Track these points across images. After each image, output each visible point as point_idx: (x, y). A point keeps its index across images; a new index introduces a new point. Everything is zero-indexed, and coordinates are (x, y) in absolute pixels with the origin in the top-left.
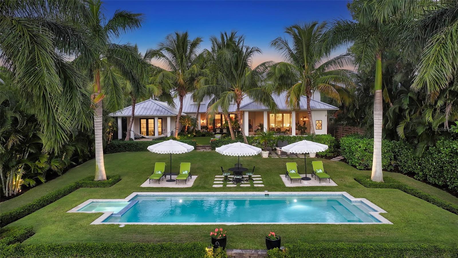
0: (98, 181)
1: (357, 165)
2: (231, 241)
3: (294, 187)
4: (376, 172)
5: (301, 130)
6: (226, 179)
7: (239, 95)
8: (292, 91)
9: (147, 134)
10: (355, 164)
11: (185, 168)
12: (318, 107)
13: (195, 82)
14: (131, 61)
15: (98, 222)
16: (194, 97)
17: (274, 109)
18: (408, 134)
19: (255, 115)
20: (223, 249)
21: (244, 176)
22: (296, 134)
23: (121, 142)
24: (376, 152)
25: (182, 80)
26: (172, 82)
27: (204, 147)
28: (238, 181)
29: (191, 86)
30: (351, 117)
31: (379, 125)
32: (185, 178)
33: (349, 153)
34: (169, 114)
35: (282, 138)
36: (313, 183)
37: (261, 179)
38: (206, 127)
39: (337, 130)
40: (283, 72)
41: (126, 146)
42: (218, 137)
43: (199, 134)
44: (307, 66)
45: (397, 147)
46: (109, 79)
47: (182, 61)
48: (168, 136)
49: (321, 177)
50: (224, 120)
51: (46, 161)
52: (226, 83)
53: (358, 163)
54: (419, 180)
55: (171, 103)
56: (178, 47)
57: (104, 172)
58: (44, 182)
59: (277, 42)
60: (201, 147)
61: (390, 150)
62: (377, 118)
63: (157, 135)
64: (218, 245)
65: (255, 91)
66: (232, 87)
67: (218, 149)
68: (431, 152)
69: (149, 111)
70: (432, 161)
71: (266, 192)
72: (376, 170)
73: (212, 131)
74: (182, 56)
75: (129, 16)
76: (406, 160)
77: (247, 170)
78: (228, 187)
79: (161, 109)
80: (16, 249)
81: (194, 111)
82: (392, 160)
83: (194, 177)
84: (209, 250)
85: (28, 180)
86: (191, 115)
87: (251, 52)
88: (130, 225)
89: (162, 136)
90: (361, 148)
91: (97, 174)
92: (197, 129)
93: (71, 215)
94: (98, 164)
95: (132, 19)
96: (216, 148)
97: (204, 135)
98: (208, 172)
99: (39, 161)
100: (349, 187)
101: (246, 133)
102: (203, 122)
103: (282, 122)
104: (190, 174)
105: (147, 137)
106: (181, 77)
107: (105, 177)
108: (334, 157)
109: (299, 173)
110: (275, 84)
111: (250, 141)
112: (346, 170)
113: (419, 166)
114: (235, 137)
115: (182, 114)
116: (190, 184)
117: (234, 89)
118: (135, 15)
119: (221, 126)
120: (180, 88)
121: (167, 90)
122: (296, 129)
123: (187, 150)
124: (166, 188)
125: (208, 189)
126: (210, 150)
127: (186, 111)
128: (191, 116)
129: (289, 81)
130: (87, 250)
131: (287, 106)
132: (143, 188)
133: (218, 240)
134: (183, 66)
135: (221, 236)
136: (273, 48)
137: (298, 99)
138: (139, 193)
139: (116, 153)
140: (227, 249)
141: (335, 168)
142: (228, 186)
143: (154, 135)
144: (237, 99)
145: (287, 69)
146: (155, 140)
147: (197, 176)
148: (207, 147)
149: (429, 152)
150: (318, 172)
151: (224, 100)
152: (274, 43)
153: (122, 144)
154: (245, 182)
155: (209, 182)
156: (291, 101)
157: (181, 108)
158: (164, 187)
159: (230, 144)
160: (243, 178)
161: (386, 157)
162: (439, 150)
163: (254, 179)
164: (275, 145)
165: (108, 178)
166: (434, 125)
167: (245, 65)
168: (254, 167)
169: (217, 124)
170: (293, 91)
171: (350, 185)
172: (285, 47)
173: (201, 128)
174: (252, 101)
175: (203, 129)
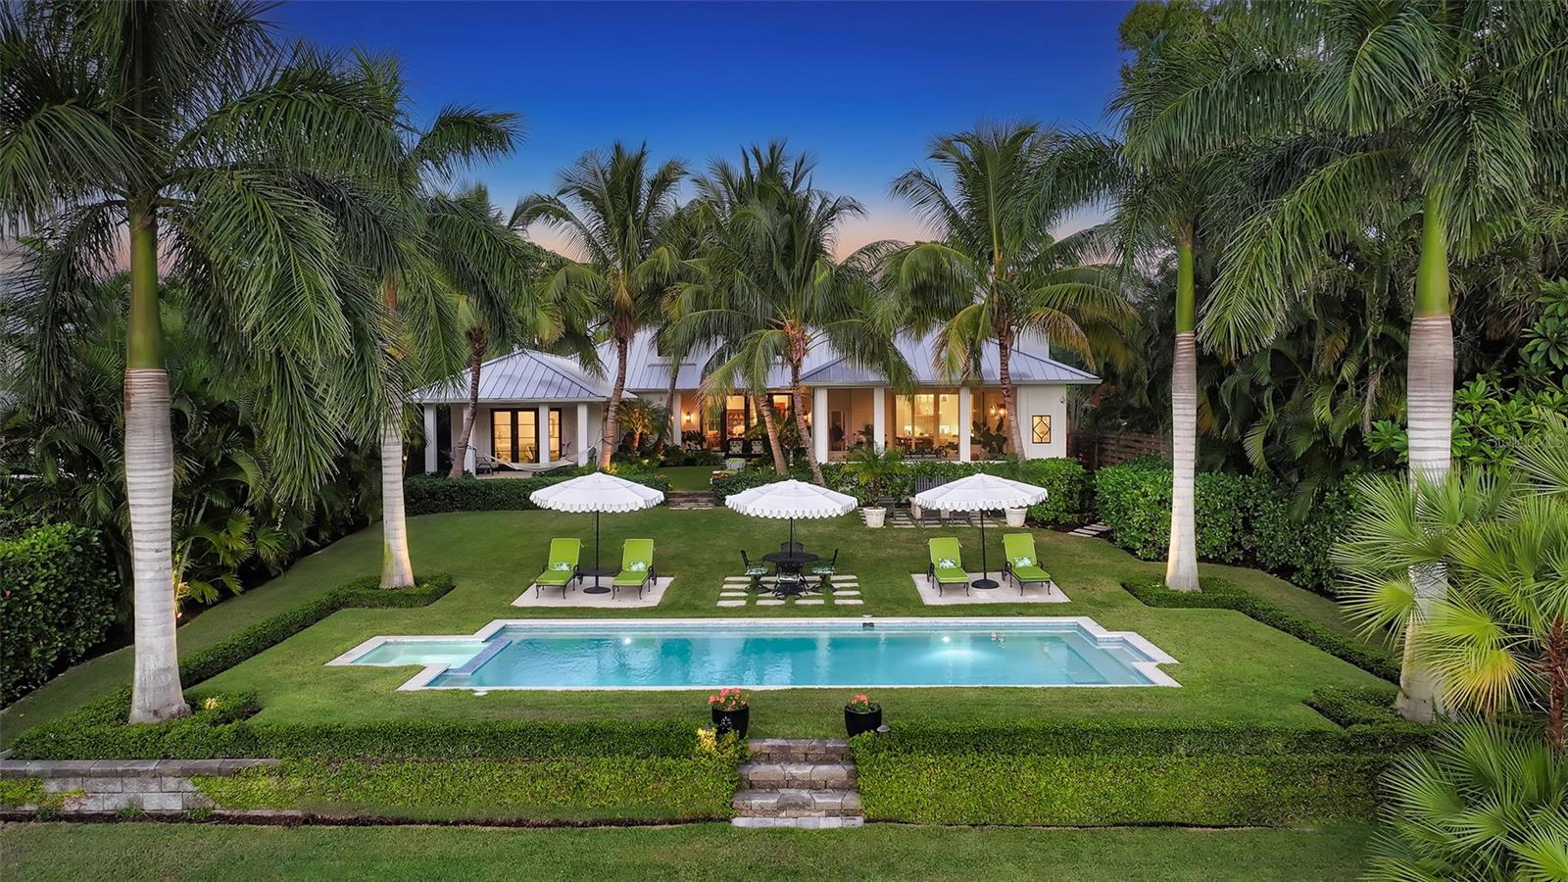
0: (392, 589)
1: (1138, 545)
2: (760, 722)
3: (947, 606)
4: (1178, 562)
5: (991, 445)
6: (757, 586)
7: (798, 340)
8: (954, 330)
9: (515, 458)
10: (1131, 544)
11: (638, 556)
12: (1039, 376)
13: (665, 300)
14: (488, 250)
15: (415, 684)
16: (661, 346)
17: (902, 382)
18: (1275, 454)
19: (847, 402)
20: (741, 737)
21: (807, 578)
22: (974, 457)
23: (439, 482)
24: (1179, 507)
25: (625, 295)
26: (595, 299)
27: (691, 497)
28: (790, 591)
29: (653, 311)
30: (1137, 405)
31: (1187, 430)
32: (638, 583)
33: (1118, 512)
34: (584, 396)
35: (928, 469)
36: (1005, 594)
37: (856, 585)
38: (698, 437)
39: (1104, 446)
40: (923, 276)
41: (454, 495)
42: (735, 465)
43: (676, 459)
44: (999, 254)
45: (1251, 493)
46: (427, 302)
47: (624, 234)
48: (580, 465)
49: (1025, 577)
50: (754, 414)
51: (245, 534)
52: (758, 303)
53: (1139, 541)
54: (1305, 587)
55: (589, 363)
56: (613, 189)
57: (407, 565)
58: (238, 594)
59: (911, 183)
60: (682, 496)
61: (1231, 504)
62: (1181, 412)
63: (545, 461)
64: (729, 726)
65: (846, 327)
66: (776, 316)
67: (731, 501)
68: (1331, 507)
69: (521, 388)
70: (1332, 531)
71: (868, 619)
72: (1179, 557)
73: (716, 449)
74: (625, 219)
75: (480, 123)
76: (1274, 530)
77: (815, 561)
78: (759, 606)
79: (558, 379)
80: (238, 734)
81: (661, 386)
82: (1237, 531)
83: (664, 582)
84: (706, 736)
85: (199, 585)
86: (650, 397)
87: (833, 211)
88: (501, 691)
89: (563, 462)
90: (1148, 499)
91: (388, 569)
92: (669, 443)
93: (341, 672)
94: (392, 542)
95: (490, 131)
96: (728, 497)
97: (690, 462)
98: (703, 567)
99: (228, 533)
100: (1102, 603)
101: (821, 453)
102: (689, 421)
103: (936, 419)
104: (653, 573)
105: (515, 466)
106: (622, 285)
107: (410, 580)
108: (1082, 526)
109: (966, 567)
110: (903, 309)
111: (831, 478)
112: (1106, 561)
113: (1303, 548)
114: (788, 467)
115: (625, 395)
116: (653, 598)
117: (782, 321)
118: (496, 118)
119: (745, 433)
120: (618, 316)
121: (578, 321)
122: (973, 441)
123: (645, 501)
124: (585, 609)
125: (703, 610)
126: (710, 507)
127: (634, 386)
128: (650, 403)
129: (946, 300)
130: (410, 735)
131: (939, 372)
132: (519, 608)
133: (728, 714)
134: (628, 249)
135: (734, 703)
136: (900, 202)
137: (976, 353)
138: (510, 622)
139: (422, 514)
140: (750, 737)
141: (1074, 555)
142: (759, 603)
143: (537, 461)
144: (791, 350)
145: (939, 265)
146: (541, 475)
147: (672, 579)
148: (702, 495)
149: (1327, 507)
150: (1020, 564)
151: (751, 355)
152: (902, 186)
153: (441, 487)
154: (810, 593)
155: (708, 594)
156: (951, 360)
157: (622, 379)
158: (578, 606)
159: (767, 486)
160: (803, 582)
161: (1220, 524)
162: (1346, 501)
163: (836, 586)
164: (907, 490)
165: (418, 581)
166: (1334, 431)
167: (816, 250)
168: (836, 551)
169: (733, 426)
170: (957, 328)
171: (1106, 600)
172: (935, 199)
173: (682, 438)
174: (836, 356)
175: (688, 442)
